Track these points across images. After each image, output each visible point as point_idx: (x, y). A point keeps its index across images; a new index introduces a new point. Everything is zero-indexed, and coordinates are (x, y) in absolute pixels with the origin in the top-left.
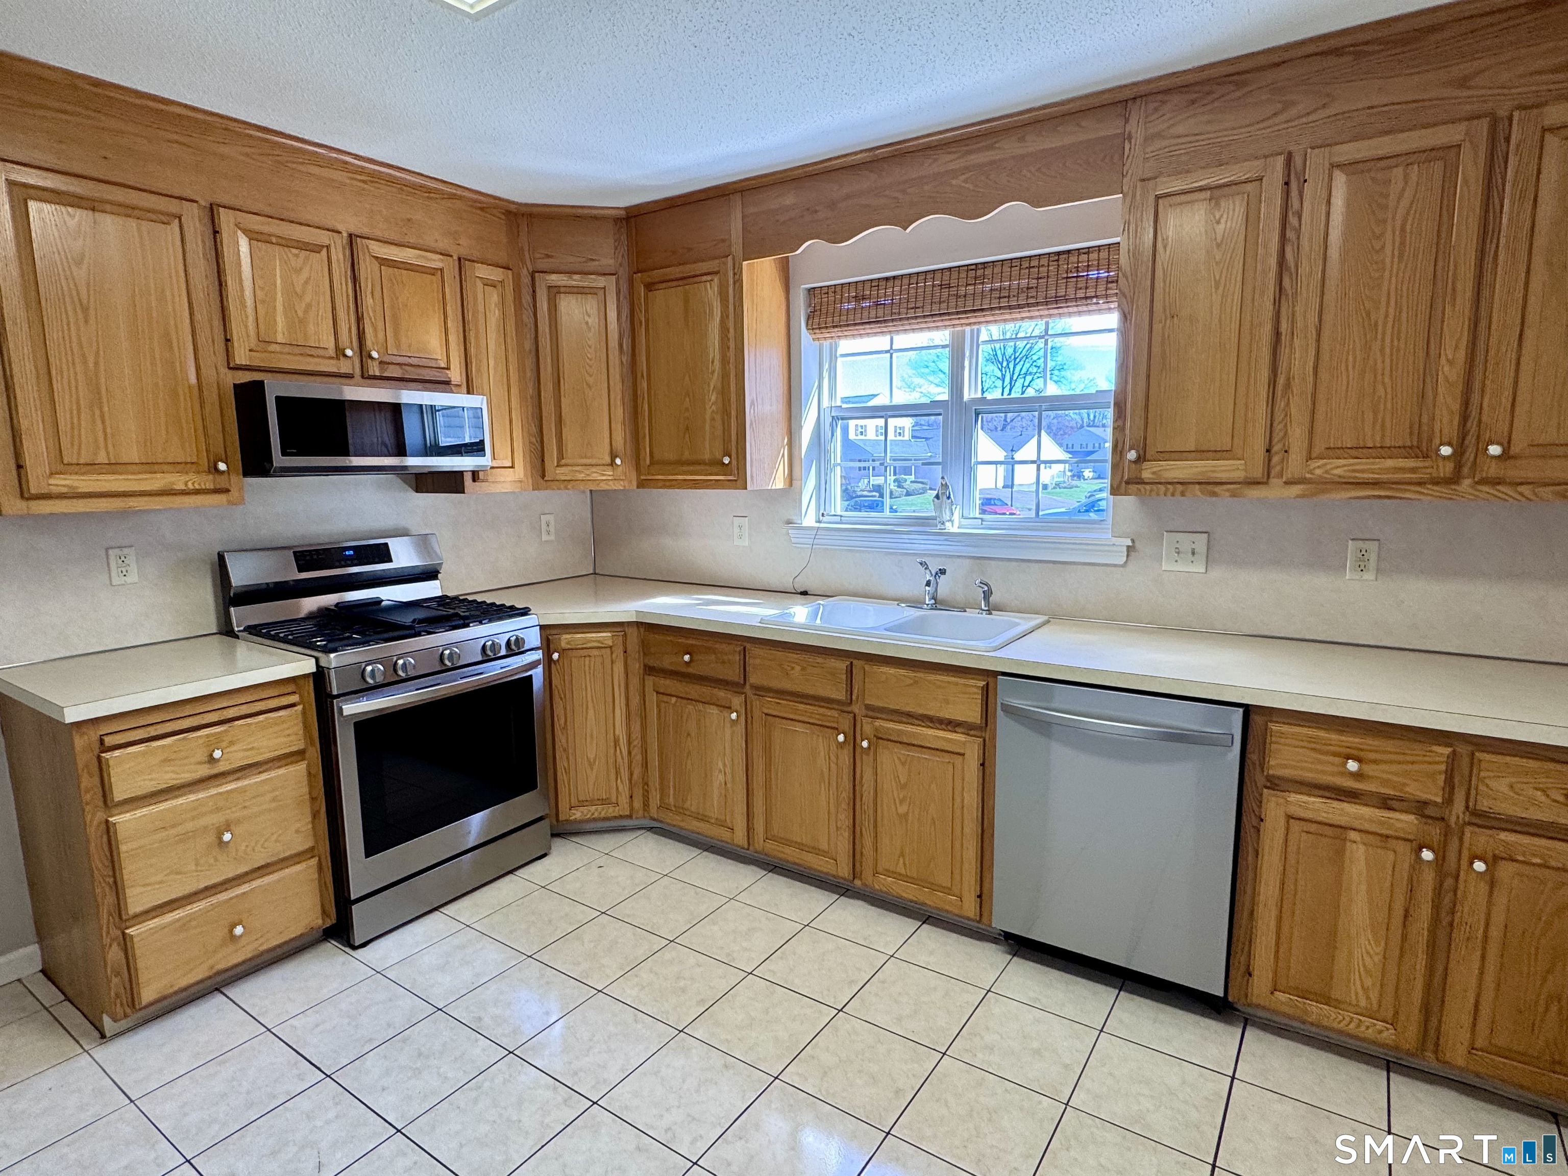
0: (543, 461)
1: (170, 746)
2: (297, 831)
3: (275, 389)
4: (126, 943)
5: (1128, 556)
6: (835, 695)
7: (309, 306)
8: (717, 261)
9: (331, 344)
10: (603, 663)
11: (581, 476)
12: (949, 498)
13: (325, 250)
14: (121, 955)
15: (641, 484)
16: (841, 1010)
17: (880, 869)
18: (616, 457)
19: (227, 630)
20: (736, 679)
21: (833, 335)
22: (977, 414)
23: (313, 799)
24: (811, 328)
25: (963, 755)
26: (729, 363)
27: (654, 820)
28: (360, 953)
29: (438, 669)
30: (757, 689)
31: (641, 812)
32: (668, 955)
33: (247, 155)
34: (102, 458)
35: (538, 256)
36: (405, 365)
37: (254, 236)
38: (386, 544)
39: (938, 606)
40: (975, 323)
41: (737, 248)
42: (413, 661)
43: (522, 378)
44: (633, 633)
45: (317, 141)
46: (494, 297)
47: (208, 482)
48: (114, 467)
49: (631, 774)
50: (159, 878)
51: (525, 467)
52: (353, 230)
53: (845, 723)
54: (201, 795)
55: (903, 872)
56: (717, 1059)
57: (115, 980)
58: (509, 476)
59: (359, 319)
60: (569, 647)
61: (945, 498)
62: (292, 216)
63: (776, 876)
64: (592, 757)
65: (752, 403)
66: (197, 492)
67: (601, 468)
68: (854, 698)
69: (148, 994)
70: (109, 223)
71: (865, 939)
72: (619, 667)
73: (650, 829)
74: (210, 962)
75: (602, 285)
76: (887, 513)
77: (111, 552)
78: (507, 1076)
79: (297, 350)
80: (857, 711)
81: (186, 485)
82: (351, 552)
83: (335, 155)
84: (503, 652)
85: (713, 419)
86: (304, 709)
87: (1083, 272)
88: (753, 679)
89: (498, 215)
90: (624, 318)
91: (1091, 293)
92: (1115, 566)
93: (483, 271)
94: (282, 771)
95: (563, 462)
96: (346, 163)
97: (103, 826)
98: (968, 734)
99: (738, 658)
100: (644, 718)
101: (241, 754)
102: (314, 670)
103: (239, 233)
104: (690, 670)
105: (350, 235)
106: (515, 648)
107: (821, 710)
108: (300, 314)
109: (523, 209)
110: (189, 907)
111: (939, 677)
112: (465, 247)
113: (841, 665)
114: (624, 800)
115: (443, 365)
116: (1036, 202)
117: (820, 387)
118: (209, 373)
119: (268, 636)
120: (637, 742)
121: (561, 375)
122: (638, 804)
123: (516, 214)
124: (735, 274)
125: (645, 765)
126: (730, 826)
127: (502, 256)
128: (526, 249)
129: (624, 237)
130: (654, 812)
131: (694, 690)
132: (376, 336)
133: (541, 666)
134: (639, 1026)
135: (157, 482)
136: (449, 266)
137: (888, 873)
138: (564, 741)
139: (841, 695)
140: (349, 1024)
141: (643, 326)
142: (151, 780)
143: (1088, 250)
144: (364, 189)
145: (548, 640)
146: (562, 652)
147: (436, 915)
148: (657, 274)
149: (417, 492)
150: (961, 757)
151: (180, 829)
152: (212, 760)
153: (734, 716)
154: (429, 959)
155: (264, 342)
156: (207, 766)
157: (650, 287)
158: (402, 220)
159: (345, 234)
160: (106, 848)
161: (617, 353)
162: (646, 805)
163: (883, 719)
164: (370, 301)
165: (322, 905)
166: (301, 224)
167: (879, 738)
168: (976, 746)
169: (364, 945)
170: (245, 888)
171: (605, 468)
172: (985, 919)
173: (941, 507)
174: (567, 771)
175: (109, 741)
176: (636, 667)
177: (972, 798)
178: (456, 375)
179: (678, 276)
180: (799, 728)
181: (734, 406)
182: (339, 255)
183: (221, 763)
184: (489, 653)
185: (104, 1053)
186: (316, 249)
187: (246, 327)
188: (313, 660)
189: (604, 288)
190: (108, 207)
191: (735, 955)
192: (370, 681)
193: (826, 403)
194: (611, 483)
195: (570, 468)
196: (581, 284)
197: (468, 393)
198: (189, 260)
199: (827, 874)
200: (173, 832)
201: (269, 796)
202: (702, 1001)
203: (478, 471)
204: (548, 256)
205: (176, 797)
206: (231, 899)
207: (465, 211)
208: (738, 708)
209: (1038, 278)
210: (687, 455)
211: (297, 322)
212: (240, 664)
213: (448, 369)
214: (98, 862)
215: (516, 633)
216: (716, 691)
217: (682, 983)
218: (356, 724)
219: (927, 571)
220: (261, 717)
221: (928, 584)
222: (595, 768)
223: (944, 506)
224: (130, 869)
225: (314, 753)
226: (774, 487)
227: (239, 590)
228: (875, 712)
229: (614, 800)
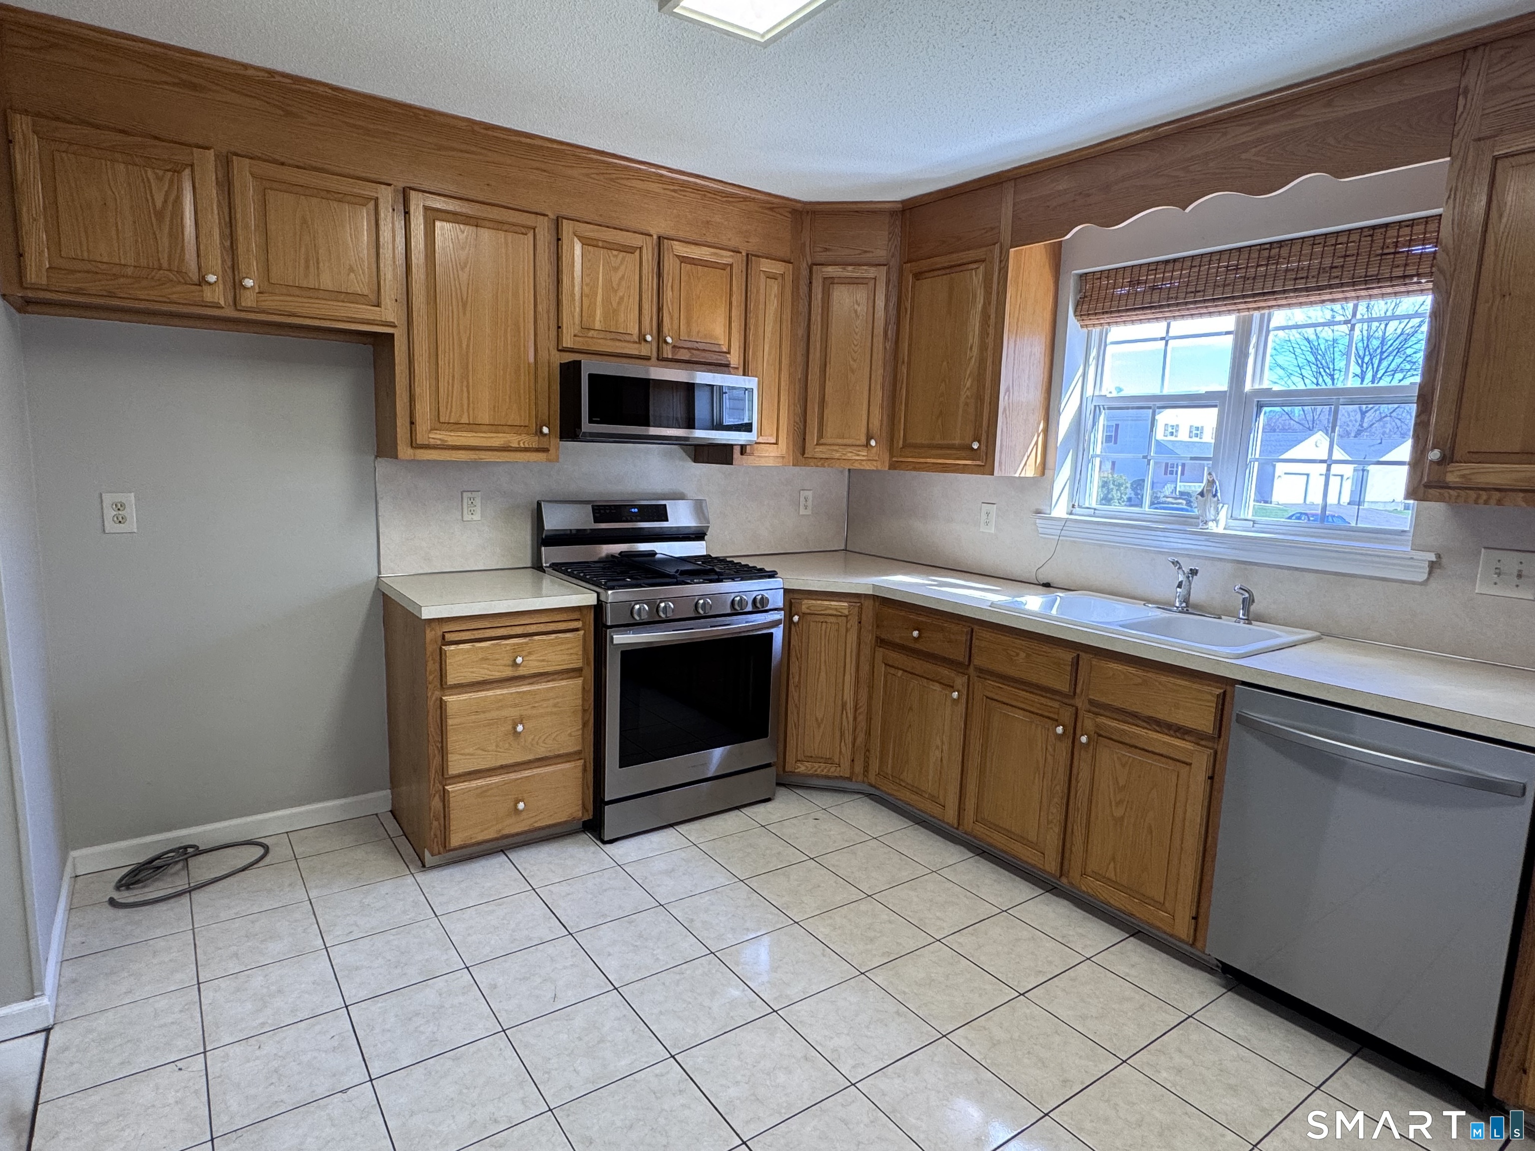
0: (804, 439)
1: (488, 647)
2: (570, 735)
3: (589, 367)
4: (444, 796)
5: (1430, 573)
6: (1058, 686)
7: (622, 298)
8: (984, 249)
9: (636, 331)
10: (838, 630)
11: (837, 455)
12: (1215, 496)
13: (638, 251)
14: (441, 804)
15: (893, 466)
16: (1023, 994)
17: (1089, 871)
18: (872, 438)
19: (537, 566)
20: (961, 659)
21: (1102, 321)
22: (1260, 406)
23: (584, 711)
24: (1080, 313)
25: (1190, 764)
26: (986, 350)
27: (871, 785)
28: (608, 848)
29: (693, 615)
30: (980, 670)
31: (860, 778)
32: (864, 906)
33: (587, 175)
34: (465, 420)
35: (818, 249)
36: (693, 349)
37: (586, 242)
38: (665, 506)
39: (1190, 610)
40: (1263, 308)
41: (1006, 235)
42: (672, 606)
43: (792, 363)
44: (868, 604)
45: (640, 159)
46: (775, 288)
47: (533, 442)
48: (473, 426)
49: (855, 739)
50: (471, 750)
51: (788, 444)
52: (662, 232)
53: (1067, 715)
54: (505, 691)
55: (1114, 879)
56: (890, 1006)
57: (435, 823)
58: (772, 452)
59: (660, 309)
60: (809, 611)
61: (1210, 495)
62: (616, 223)
63: (983, 861)
64: (819, 716)
65: (1008, 390)
66: (526, 450)
67: (857, 448)
68: (1078, 691)
69: (456, 840)
70: (486, 235)
71: (1063, 937)
72: (852, 637)
73: (869, 796)
74: (499, 827)
75: (872, 276)
76: (1146, 508)
77: (465, 494)
78: (706, 970)
79: (609, 336)
80: (1079, 705)
81: (519, 444)
82: (636, 510)
83: (653, 170)
84: (749, 608)
85: (967, 404)
86: (584, 634)
87: (1404, 246)
88: (977, 661)
89: (787, 214)
90: (891, 305)
91: (1411, 270)
92: (1413, 583)
93: (767, 266)
94: (564, 683)
95: (822, 441)
96: (662, 176)
97: (438, 702)
98: (1198, 744)
99: (964, 639)
100: (871, 687)
101: (536, 664)
102: (595, 603)
103: (576, 239)
104: (917, 646)
105: (659, 238)
106: (760, 606)
107: (1043, 700)
108: (615, 305)
109: (808, 207)
110: (488, 779)
111: (1172, 680)
112: (754, 244)
113: (1068, 656)
114: (846, 763)
115: (725, 350)
116: (1339, 172)
117: (1084, 375)
118: (543, 355)
119: (565, 572)
120: (863, 709)
121: (828, 360)
122: (859, 768)
123: (801, 212)
124: (1001, 261)
125: (868, 733)
126: (942, 802)
127: (784, 251)
128: (808, 243)
129: (898, 230)
130: (872, 778)
131: (919, 665)
132: (672, 324)
133: (782, 626)
134: (825, 959)
135: (497, 440)
136: (738, 261)
137: (1097, 876)
138: (796, 698)
139: (1065, 688)
140: (591, 899)
141: (909, 312)
142: (472, 672)
143: (1412, 223)
144: (673, 197)
145: (791, 604)
146: (803, 616)
147: (670, 831)
148: (924, 264)
149: (695, 462)
150: (1188, 767)
151: (489, 715)
152: (515, 664)
153: (955, 694)
154: (659, 865)
155: (586, 329)
156: (510, 668)
157: (918, 276)
158: (703, 222)
159: (655, 237)
160: (439, 720)
161: (881, 338)
162: (866, 770)
163: (1106, 717)
164: (670, 293)
165: (583, 799)
166: (621, 230)
167: (1099, 735)
168: (1205, 757)
169: (611, 842)
170: (527, 773)
171: (860, 448)
172: (1199, 944)
173: (1205, 505)
174: (797, 727)
175: (448, 637)
176: (869, 638)
177: (1195, 813)
178: (734, 359)
179: (946, 265)
180: (1019, 715)
181: (988, 392)
182: (648, 256)
183: (521, 668)
184: (737, 607)
185: (422, 877)
186: (629, 250)
187: (573, 317)
188: (595, 595)
189: (875, 279)
190: (487, 224)
191: (927, 921)
192: (637, 618)
193: (1089, 392)
194: (864, 463)
195: (828, 447)
196: (855, 275)
197: (744, 375)
198: (538, 264)
199: (1034, 866)
200: (482, 716)
201: (551, 702)
202: (889, 954)
203: (746, 445)
204: (826, 250)
205: (488, 690)
206: (518, 779)
207: (756, 212)
208: (960, 687)
209: (1346, 256)
210: (938, 441)
211: (611, 313)
212: (544, 592)
213: (729, 353)
214: (433, 729)
215: (762, 592)
216: (940, 669)
217: (871, 934)
218: (622, 652)
219: (1180, 572)
220: (553, 636)
221: (1180, 586)
222: (822, 726)
223: (1208, 506)
224: (454, 740)
225: (589, 672)
226: (1022, 475)
227: (549, 533)
228: (1098, 708)
229: (837, 761)
